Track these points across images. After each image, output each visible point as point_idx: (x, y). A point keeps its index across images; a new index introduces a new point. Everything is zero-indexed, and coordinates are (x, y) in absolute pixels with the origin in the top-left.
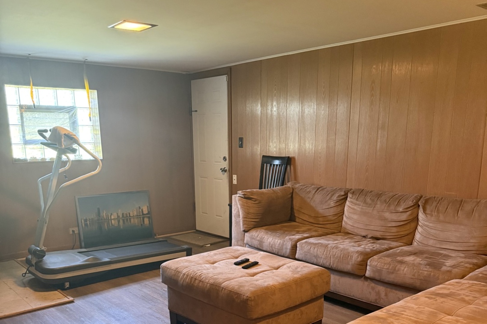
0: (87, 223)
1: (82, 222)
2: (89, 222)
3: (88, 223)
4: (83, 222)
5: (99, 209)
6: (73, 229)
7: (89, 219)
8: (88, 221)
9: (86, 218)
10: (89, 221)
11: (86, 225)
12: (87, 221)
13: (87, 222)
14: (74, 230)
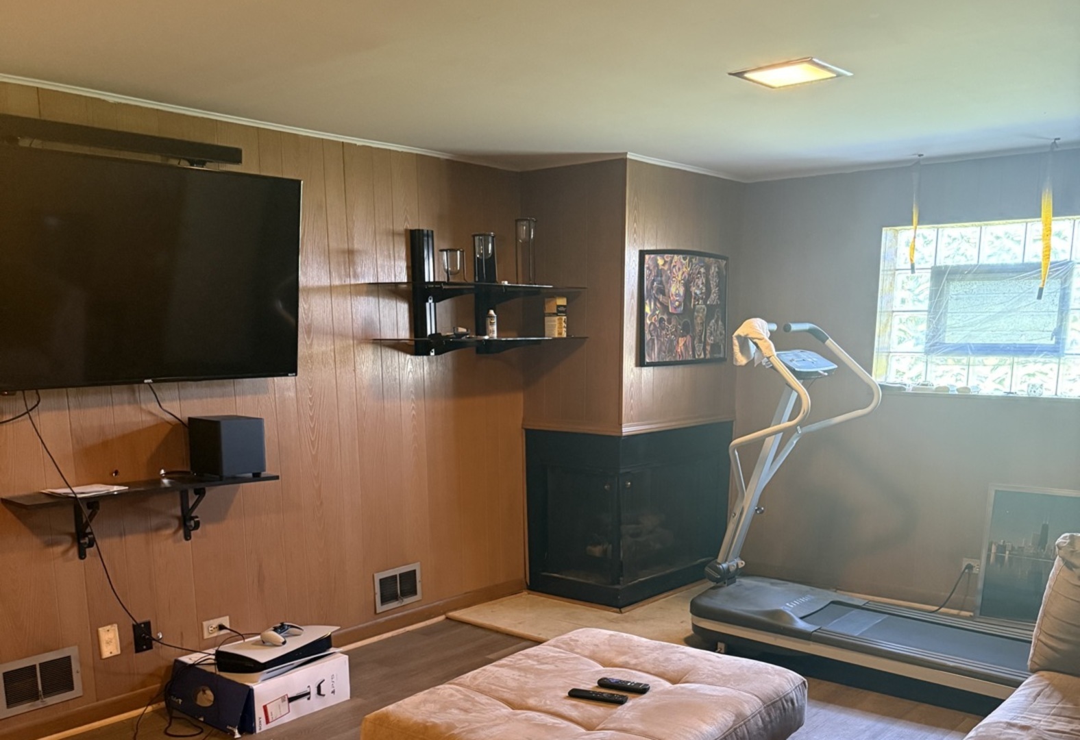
0: (1004, 557)
1: (990, 550)
2: (1010, 554)
3: (1007, 557)
4: (993, 550)
5: (1045, 528)
6: (970, 563)
7: (1013, 548)
8: (1007, 552)
9: (1004, 542)
10: (1010, 551)
11: (1000, 559)
12: (1005, 551)
13: (1005, 553)
14: (972, 564)
